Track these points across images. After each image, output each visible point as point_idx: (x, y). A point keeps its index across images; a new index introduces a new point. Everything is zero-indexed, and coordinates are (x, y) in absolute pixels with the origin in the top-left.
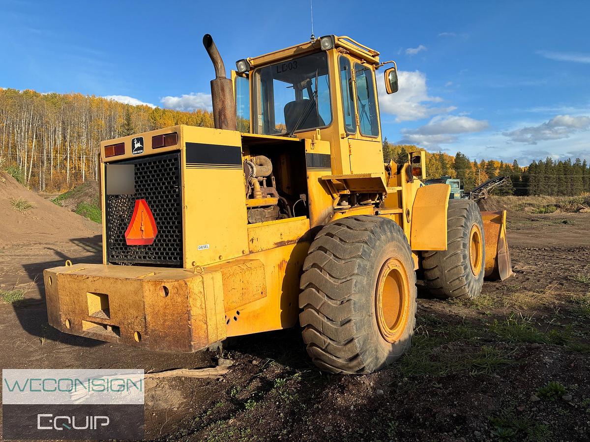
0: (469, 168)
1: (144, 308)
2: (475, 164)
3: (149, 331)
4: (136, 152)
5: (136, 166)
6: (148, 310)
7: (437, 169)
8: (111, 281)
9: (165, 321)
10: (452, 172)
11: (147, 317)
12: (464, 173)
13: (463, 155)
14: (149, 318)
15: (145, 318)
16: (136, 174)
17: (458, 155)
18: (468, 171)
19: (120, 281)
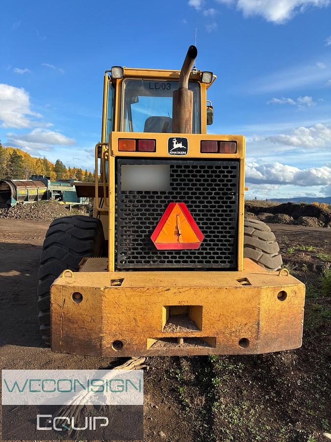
0: (66, 172)
1: (259, 315)
2: (70, 170)
3: (261, 335)
4: (173, 153)
5: (172, 167)
6: (263, 316)
7: (42, 170)
8: (211, 290)
9: (279, 323)
10: (53, 174)
11: (261, 323)
12: (62, 176)
13: (61, 162)
14: (262, 324)
15: (258, 324)
16: (172, 176)
17: (58, 161)
18: (65, 174)
19: (225, 290)
